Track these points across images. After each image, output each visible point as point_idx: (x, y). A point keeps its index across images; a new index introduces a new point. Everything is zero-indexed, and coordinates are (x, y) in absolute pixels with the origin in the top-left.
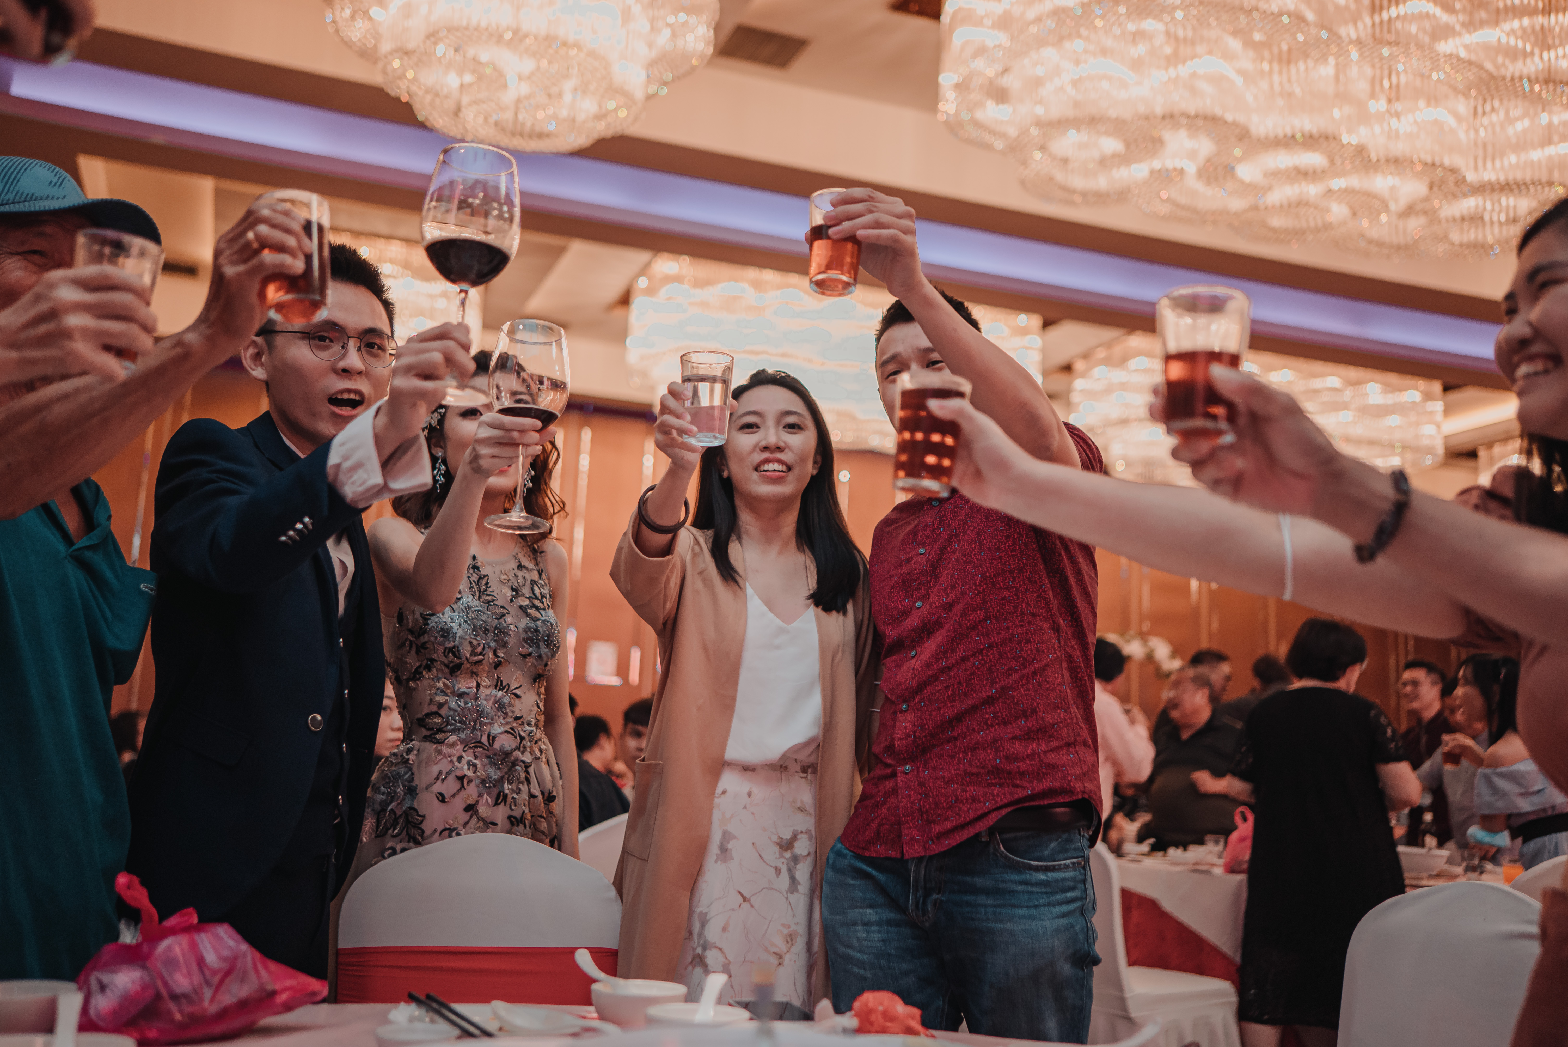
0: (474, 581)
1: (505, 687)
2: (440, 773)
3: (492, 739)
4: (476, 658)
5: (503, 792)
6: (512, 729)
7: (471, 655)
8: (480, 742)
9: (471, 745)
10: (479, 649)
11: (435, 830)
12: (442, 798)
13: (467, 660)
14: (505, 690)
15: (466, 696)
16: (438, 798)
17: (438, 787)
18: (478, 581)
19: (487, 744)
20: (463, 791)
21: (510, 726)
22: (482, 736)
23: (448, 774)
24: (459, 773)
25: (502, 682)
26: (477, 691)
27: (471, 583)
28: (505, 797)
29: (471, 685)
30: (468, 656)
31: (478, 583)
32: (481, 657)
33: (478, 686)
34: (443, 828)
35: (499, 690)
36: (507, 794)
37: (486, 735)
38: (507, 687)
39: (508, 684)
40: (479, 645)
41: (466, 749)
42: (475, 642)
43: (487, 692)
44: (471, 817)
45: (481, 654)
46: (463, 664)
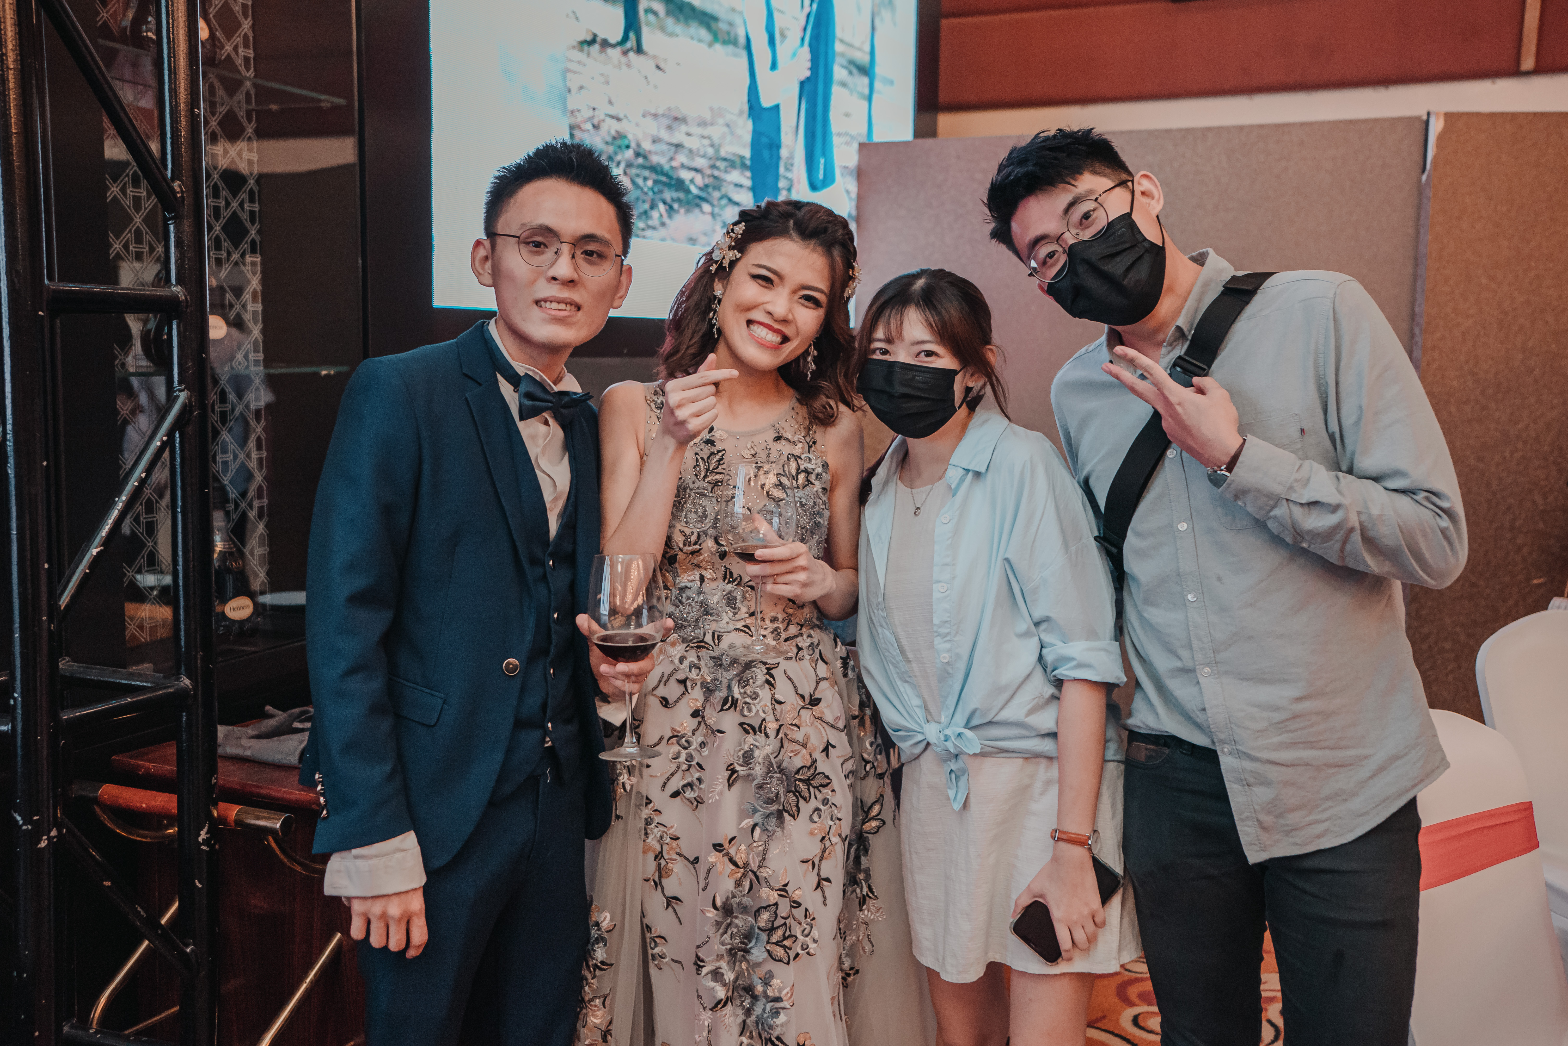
0: (702, 458)
1: (736, 578)
2: (663, 675)
3: (718, 637)
4: (690, 548)
5: (733, 697)
6: (745, 626)
7: (685, 545)
8: (702, 641)
9: (693, 645)
10: (693, 538)
11: (661, 739)
12: (665, 702)
13: (681, 550)
14: (736, 583)
15: (687, 591)
16: (661, 703)
17: (661, 691)
18: (708, 458)
19: (711, 643)
20: (687, 697)
21: (744, 623)
22: (705, 635)
23: (670, 676)
24: (681, 676)
25: (731, 574)
26: (701, 585)
27: (697, 460)
28: (735, 703)
29: (692, 578)
30: (681, 546)
31: (707, 461)
32: (697, 547)
33: (702, 579)
34: (671, 735)
35: (727, 584)
36: (737, 700)
37: (711, 634)
38: (739, 580)
39: (740, 576)
40: (692, 533)
41: (688, 649)
42: (688, 531)
43: (714, 585)
44: (699, 723)
45: (695, 544)
46: (677, 555)
